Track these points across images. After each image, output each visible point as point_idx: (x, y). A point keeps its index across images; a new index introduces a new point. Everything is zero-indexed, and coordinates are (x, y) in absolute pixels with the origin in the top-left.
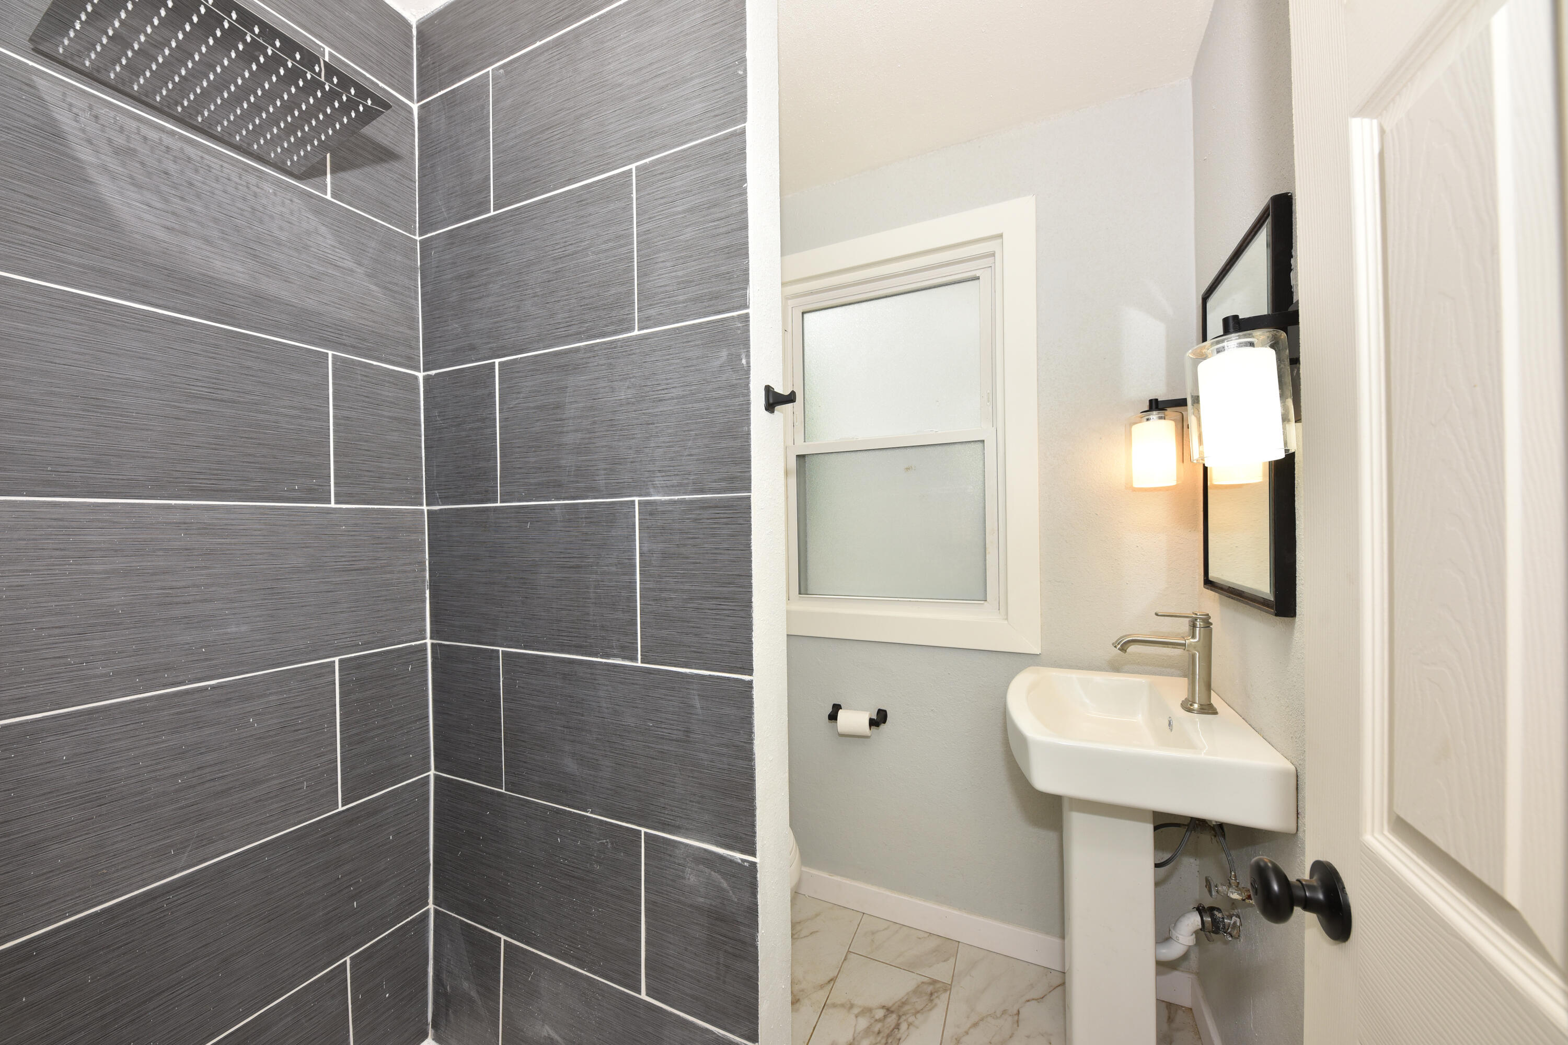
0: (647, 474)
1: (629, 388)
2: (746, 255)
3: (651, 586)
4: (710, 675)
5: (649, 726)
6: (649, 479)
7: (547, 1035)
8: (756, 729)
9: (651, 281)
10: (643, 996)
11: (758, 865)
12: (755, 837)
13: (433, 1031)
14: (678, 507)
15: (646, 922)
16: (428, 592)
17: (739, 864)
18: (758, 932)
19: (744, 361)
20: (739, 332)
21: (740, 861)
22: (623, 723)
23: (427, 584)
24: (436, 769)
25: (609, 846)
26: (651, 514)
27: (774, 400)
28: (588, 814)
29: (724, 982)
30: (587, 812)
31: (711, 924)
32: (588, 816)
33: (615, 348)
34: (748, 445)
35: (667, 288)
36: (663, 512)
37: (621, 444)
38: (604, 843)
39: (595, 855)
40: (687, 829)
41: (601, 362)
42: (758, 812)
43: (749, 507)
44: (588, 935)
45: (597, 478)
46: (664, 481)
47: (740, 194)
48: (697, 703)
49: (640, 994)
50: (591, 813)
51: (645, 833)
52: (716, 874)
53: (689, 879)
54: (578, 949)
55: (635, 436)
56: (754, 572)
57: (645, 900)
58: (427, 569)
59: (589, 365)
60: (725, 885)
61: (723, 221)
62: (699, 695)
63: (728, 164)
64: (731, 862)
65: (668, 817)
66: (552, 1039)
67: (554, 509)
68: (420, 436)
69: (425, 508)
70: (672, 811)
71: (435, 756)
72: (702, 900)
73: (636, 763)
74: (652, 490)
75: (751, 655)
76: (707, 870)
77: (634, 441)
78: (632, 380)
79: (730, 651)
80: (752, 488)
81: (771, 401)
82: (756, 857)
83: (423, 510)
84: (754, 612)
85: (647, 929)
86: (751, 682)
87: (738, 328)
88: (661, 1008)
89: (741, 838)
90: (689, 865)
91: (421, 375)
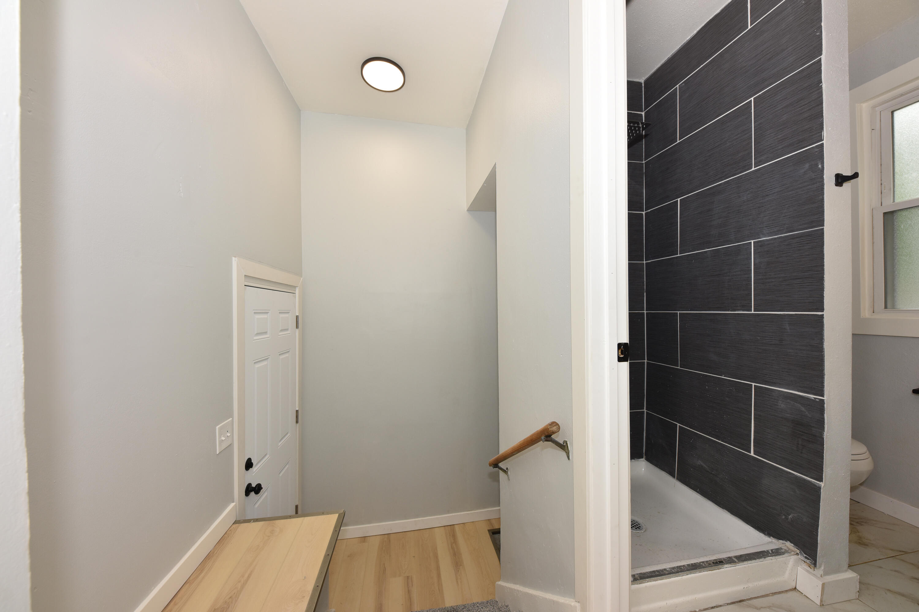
0: (759, 229)
1: (748, 194)
2: (822, 116)
3: (760, 278)
4: (795, 314)
5: (758, 339)
6: (760, 231)
7: (700, 464)
8: (826, 337)
9: (762, 145)
10: (752, 454)
11: (825, 401)
12: (824, 388)
13: (645, 457)
14: (777, 240)
15: (754, 423)
16: (645, 293)
17: (813, 400)
18: (824, 431)
19: (820, 166)
20: (817, 153)
21: (813, 399)
22: (743, 338)
23: (645, 290)
24: (647, 360)
25: (734, 390)
26: (761, 246)
27: (840, 180)
28: (723, 377)
29: (802, 453)
30: (722, 376)
31: (794, 426)
32: (722, 378)
33: (741, 178)
34: (822, 205)
35: (771, 145)
36: (768, 244)
37: (744, 219)
38: (731, 389)
39: (726, 394)
40: (780, 384)
41: (733, 187)
42: (826, 377)
43: (823, 233)
44: (722, 427)
45: (730, 236)
46: (769, 230)
47: (818, 90)
48: (787, 327)
49: (751, 453)
50: (724, 377)
51: (755, 385)
52: (798, 404)
53: (780, 406)
54: (717, 432)
55: (752, 214)
56: (825, 264)
57: (754, 414)
58: (645, 285)
59: (727, 189)
60: (803, 409)
61: (806, 105)
62: (788, 324)
63: (809, 79)
64: (808, 399)
65: (768, 378)
66: (702, 466)
67: (707, 253)
68: (643, 235)
69: (645, 262)
70: (771, 376)
71: (647, 355)
72: (788, 415)
73: (750, 355)
74: (761, 236)
75: (823, 302)
76: (792, 402)
77: (751, 216)
78: (750, 190)
79: (808, 302)
80: (825, 225)
81: (840, 181)
82: (824, 397)
83: (644, 263)
84: (825, 282)
85: (755, 426)
86: (823, 315)
87: (816, 152)
88: (763, 460)
89: (814, 388)
90: (780, 399)
91: (644, 213)
